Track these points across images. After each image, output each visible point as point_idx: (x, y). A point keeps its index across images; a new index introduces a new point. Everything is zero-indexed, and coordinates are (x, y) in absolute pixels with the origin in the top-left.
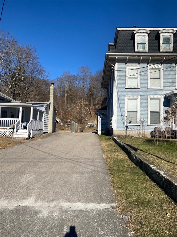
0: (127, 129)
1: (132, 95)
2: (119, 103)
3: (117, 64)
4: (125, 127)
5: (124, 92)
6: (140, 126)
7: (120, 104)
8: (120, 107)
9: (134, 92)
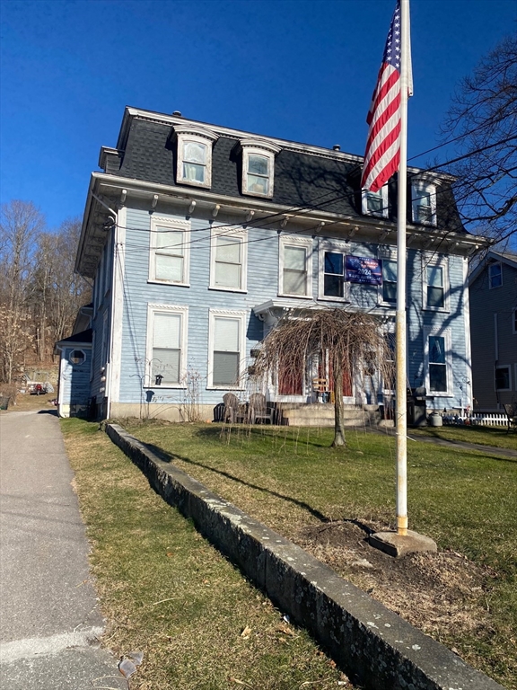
0: (149, 399)
1: (167, 301)
2: (129, 324)
3: (124, 209)
4: (144, 393)
5: (143, 293)
6: (186, 391)
7: (132, 326)
8: (132, 336)
9: (173, 295)
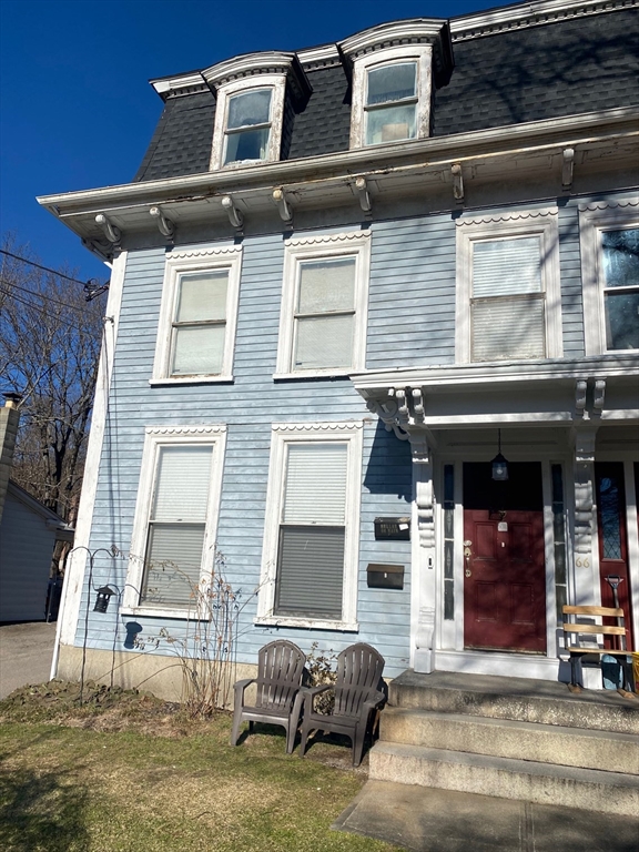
0: (130, 643)
1: (186, 419)
2: (110, 475)
3: (124, 255)
4: (122, 627)
5: (143, 407)
6: (212, 626)
7: (114, 480)
8: (112, 499)
9: (198, 405)
